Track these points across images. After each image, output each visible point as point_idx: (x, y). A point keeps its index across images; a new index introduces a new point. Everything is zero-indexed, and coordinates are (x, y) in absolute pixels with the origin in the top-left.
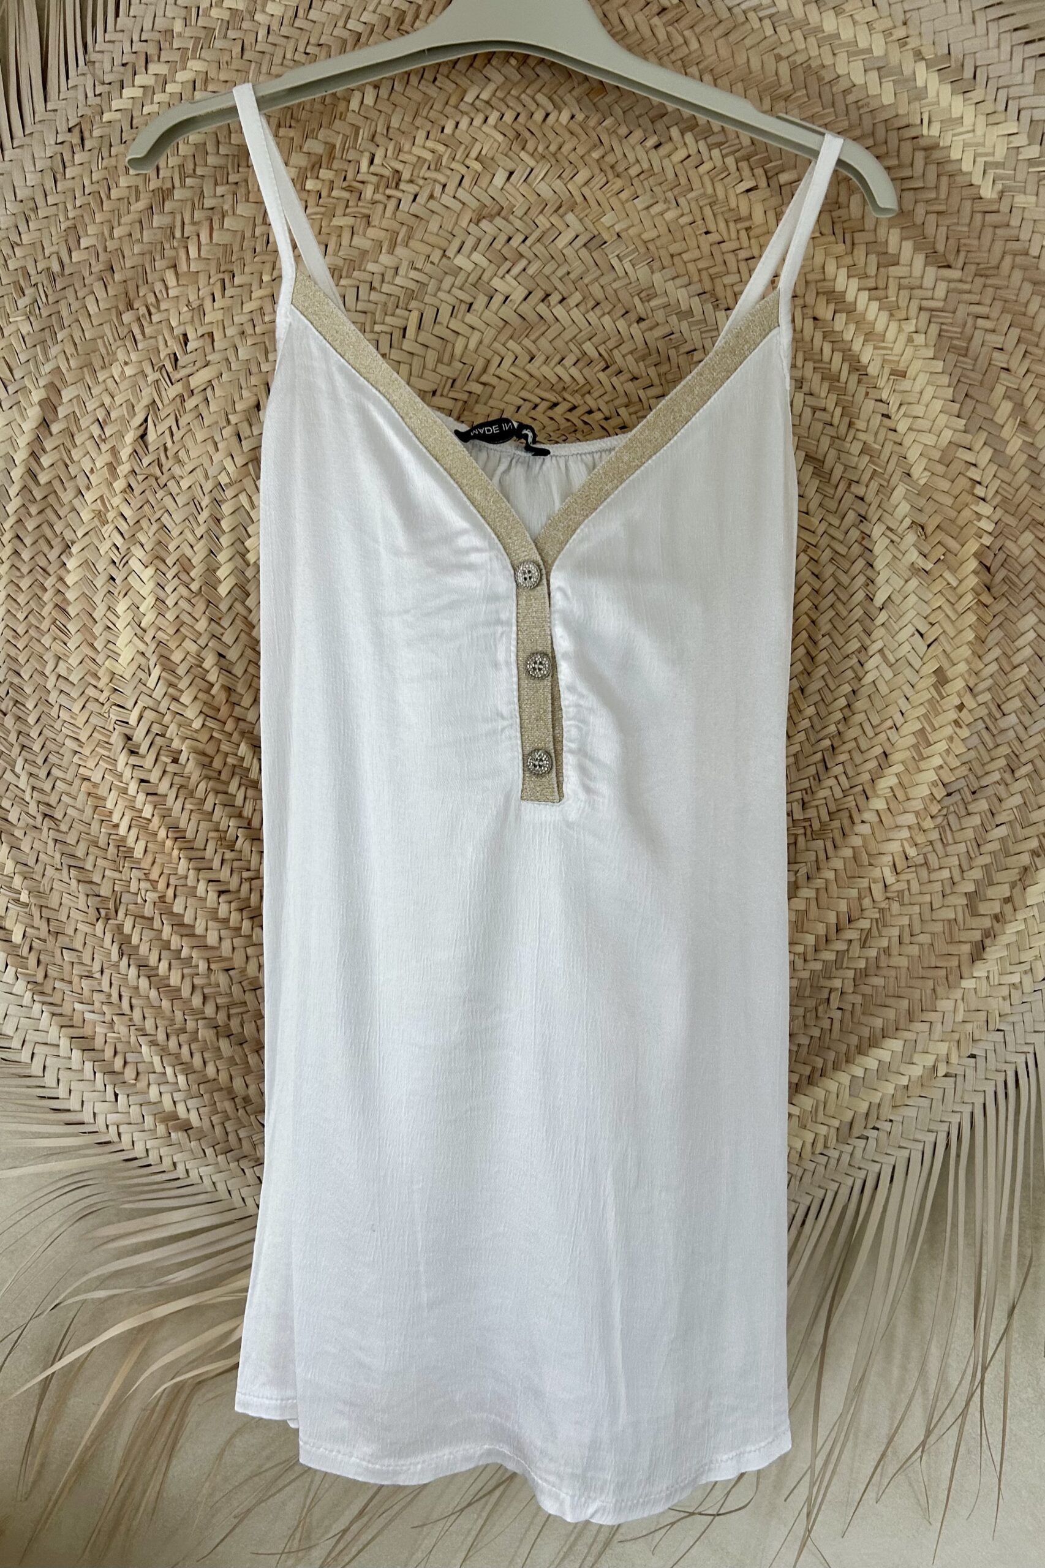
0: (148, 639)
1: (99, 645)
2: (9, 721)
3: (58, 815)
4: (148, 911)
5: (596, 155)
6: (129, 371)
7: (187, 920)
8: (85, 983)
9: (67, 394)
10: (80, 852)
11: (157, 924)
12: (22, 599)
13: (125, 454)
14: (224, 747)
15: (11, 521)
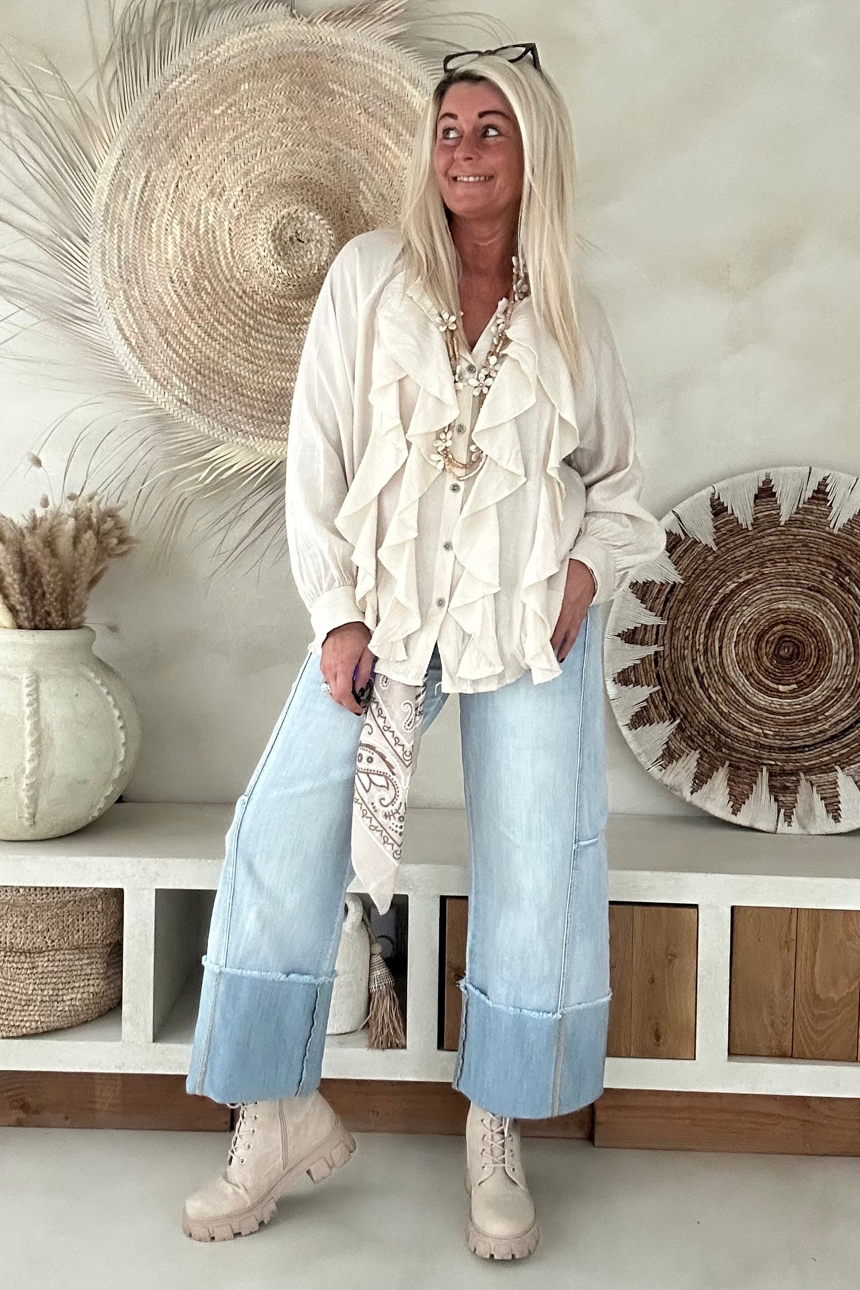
0: (178, 247)
1: (162, 250)
2: (133, 275)
3: (148, 303)
4: (176, 332)
5: (313, 103)
6: (173, 167)
7: (188, 336)
8: (155, 357)
9: (153, 174)
10: (155, 315)
11: (179, 337)
12: (138, 237)
13: (171, 191)
14: (201, 281)
15: (135, 212)
